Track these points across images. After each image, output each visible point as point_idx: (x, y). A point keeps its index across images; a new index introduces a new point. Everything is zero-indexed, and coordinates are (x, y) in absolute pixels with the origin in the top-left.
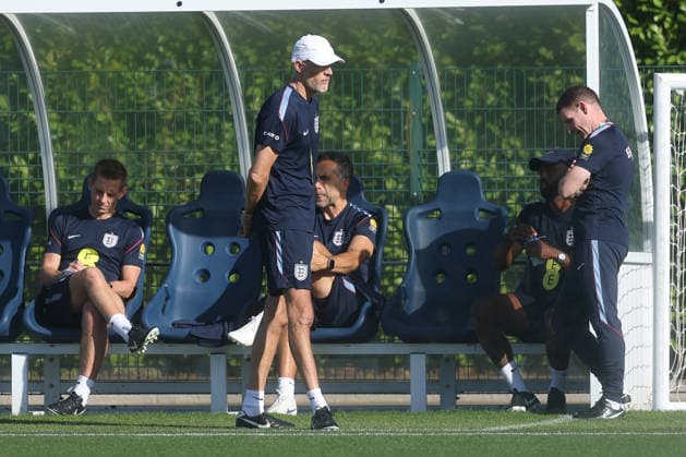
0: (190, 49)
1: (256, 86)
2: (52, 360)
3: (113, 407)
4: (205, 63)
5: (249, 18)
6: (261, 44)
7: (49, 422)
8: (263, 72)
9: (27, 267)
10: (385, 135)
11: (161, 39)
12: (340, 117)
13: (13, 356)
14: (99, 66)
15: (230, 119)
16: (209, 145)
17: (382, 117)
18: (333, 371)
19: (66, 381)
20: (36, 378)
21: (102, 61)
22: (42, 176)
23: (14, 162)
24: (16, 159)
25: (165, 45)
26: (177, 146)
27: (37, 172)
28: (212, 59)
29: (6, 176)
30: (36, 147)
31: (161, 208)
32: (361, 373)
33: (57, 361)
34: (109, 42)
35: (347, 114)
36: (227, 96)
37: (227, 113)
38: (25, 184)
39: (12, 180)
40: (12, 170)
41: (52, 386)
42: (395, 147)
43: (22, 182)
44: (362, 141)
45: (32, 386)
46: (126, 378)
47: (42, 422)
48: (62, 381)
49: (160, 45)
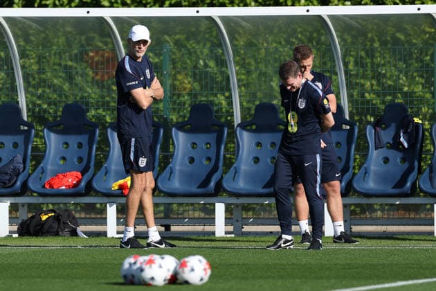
0: (315, 35)
1: (351, 56)
2: (237, 206)
3: (271, 232)
4: (323, 44)
5: (346, 19)
6: (354, 33)
7: (235, 241)
8: (355, 48)
9: (224, 156)
10: (421, 83)
11: (299, 30)
12: (396, 73)
13: (217, 204)
14: (265, 45)
15: (336, 74)
17: (420, 73)
18: (392, 213)
19: (245, 218)
20: (229, 216)
21: (268, 43)
22: (232, 105)
23: (217, 97)
24: (219, 96)
25: (301, 33)
27: (230, 104)
28: (326, 41)
29: (213, 105)
30: (229, 90)
32: (407, 214)
33: (240, 208)
34: (271, 32)
35: (401, 72)
36: (334, 61)
37: (334, 71)
38: (224, 110)
39: (215, 108)
40: (217, 102)
41: (237, 221)
42: (426, 90)
43: (221, 109)
44: (409, 86)
45: (228, 221)
47: (232, 241)
48: (243, 218)
49: (298, 33)
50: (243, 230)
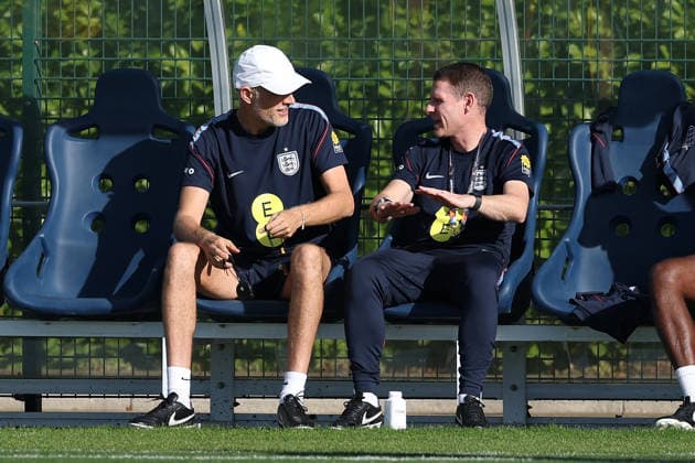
2: (221, 347)
16: (461, 28)
18: (638, 367)
19: (242, 379)
23: (169, 54)
24: (172, 49)
26: (414, 32)
29: (157, 75)
30: (201, 32)
31: (387, 123)
38: (187, 86)
40: (167, 65)
41: (222, 385)
43: (181, 83)
44: (689, 26)
46: (332, 375)
48: (236, 378)
50: (237, 410)
